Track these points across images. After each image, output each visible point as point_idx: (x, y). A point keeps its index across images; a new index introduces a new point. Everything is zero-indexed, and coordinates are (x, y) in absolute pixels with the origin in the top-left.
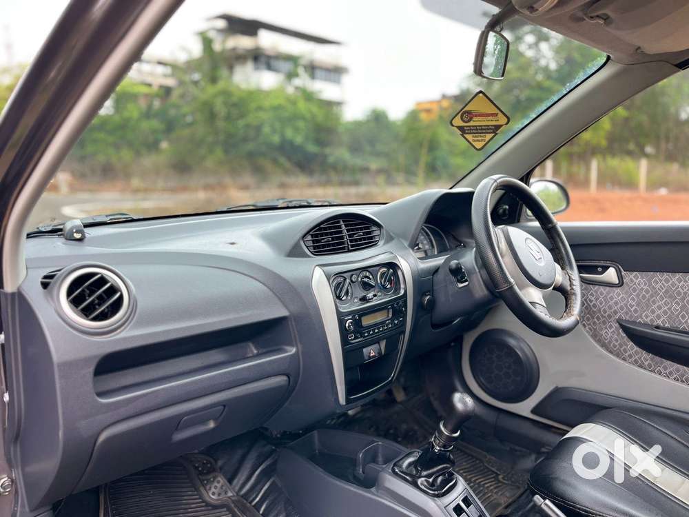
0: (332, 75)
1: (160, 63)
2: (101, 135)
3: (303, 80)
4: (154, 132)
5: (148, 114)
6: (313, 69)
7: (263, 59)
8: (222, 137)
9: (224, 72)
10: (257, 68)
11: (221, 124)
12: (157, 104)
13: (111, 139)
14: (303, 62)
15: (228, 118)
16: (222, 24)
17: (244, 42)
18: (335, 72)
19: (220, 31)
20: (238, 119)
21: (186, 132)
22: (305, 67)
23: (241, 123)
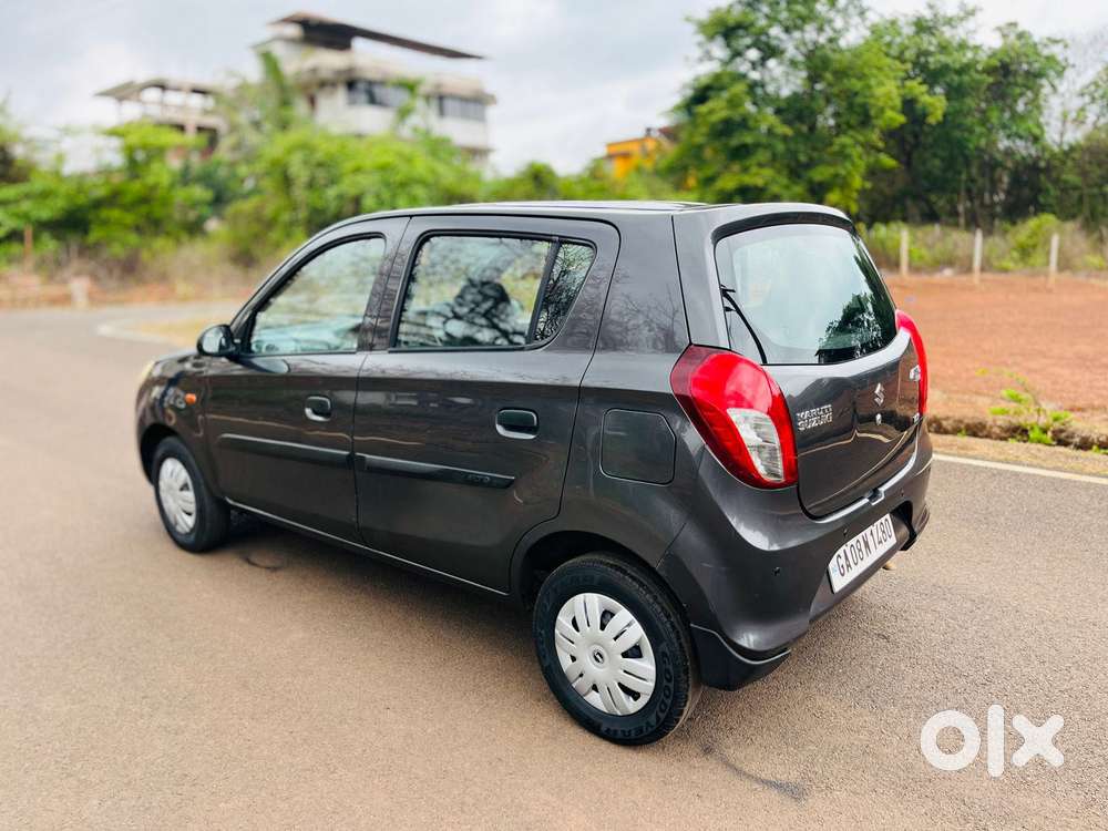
0: (471, 107)
1: (196, 91)
2: (115, 214)
3: (424, 118)
4: (195, 205)
5: (185, 178)
6: (440, 99)
7: (361, 86)
8: (302, 214)
9: (300, 107)
10: (352, 102)
11: (300, 193)
12: (196, 161)
13: (129, 218)
14: (423, 89)
15: (311, 185)
16: (294, 31)
17: (329, 60)
18: (476, 102)
19: (291, 41)
20: (326, 186)
21: (246, 206)
22: (428, 98)
23: (332, 192)
